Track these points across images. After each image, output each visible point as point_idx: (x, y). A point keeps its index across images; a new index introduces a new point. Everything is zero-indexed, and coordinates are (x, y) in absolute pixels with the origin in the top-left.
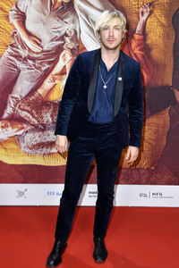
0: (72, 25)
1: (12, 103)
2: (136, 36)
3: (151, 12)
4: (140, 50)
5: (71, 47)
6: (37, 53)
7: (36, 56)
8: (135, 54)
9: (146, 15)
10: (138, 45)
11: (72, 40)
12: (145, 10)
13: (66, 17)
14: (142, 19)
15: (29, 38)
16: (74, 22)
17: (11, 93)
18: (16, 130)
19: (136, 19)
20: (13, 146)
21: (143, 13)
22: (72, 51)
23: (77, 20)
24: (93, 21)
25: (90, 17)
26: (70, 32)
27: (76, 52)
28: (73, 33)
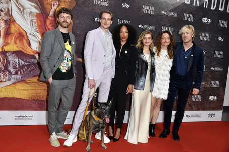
0: (5, 5)
2: (50, 18)
3: (59, 5)
4: (51, 26)
5: (5, 19)
8: (49, 29)
9: (56, 6)
10: (51, 23)
11: (5, 14)
12: (55, 3)
14: (54, 8)
16: (7, 3)
19: (49, 7)
21: (54, 5)
22: (6, 21)
23: (10, 2)
24: (21, 4)
25: (19, 1)
26: (5, 9)
27: (8, 23)
28: (6, 10)
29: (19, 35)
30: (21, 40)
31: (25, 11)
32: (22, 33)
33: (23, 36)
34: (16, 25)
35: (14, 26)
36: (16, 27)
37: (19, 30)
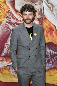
0: (39, 6)
1: (6, 47)
5: (39, 18)
6: (21, 21)
7: (20, 22)
11: (39, 14)
13: (36, 2)
15: (16, 13)
16: (40, 4)
17: (6, 42)
18: (8, 62)
20: (6, 71)
22: (39, 19)
23: (42, 3)
24: (50, 3)
25: (49, 1)
26: (38, 10)
27: (41, 20)
28: (40, 10)
29: (49, 29)
30: (51, 33)
31: (54, 8)
32: (52, 27)
33: (53, 30)
34: (47, 22)
35: (46, 22)
36: (47, 23)
37: (49, 25)
